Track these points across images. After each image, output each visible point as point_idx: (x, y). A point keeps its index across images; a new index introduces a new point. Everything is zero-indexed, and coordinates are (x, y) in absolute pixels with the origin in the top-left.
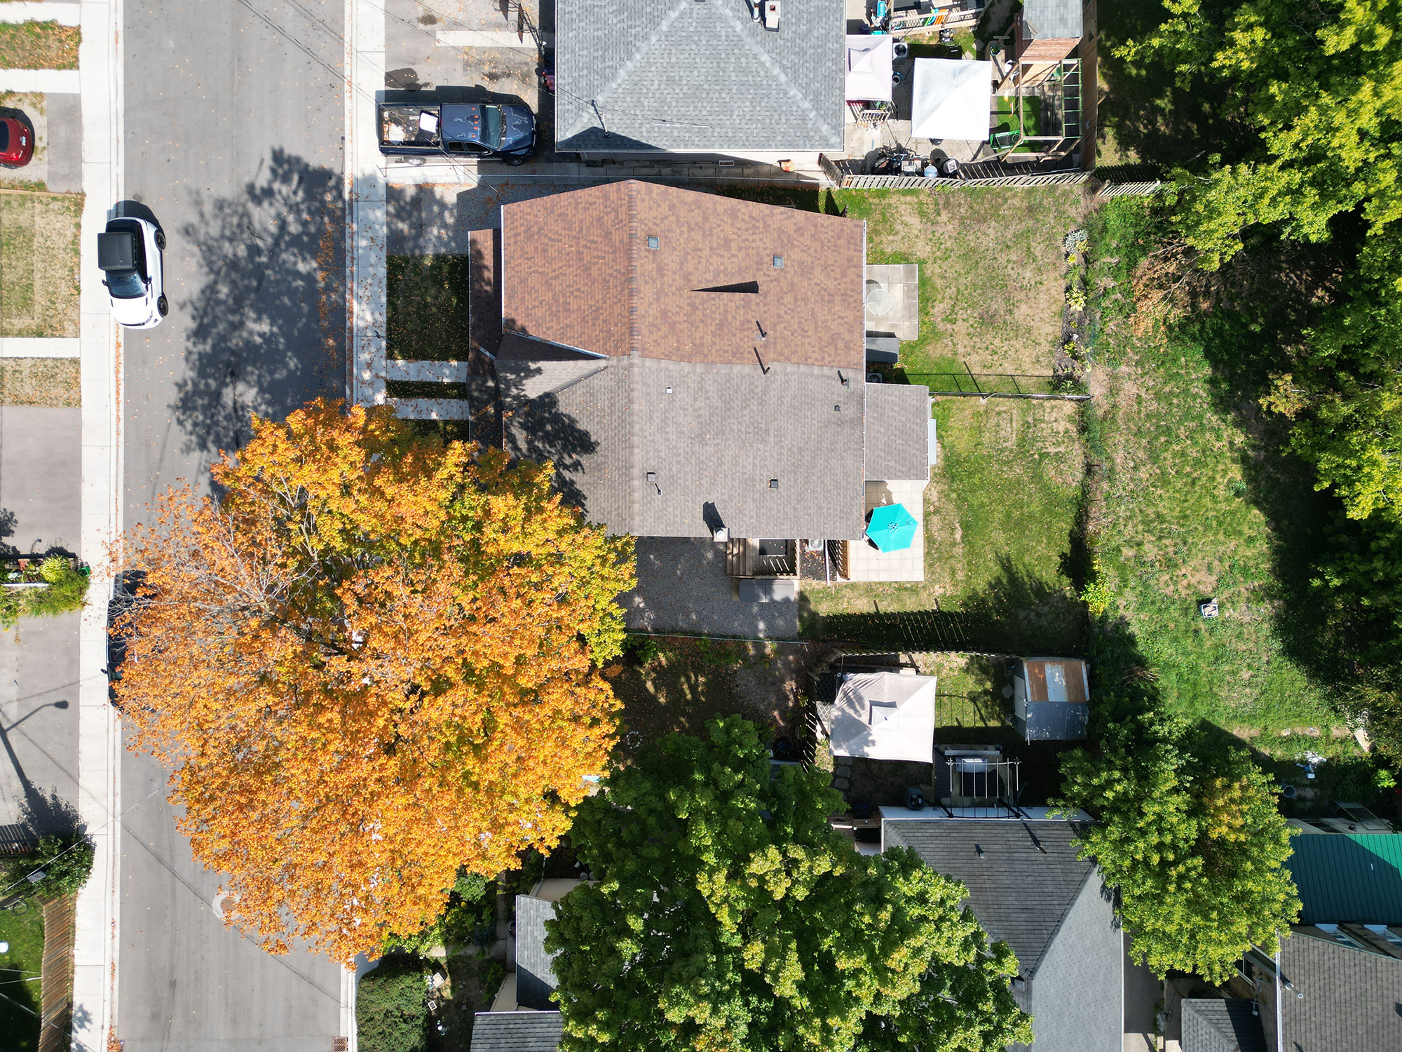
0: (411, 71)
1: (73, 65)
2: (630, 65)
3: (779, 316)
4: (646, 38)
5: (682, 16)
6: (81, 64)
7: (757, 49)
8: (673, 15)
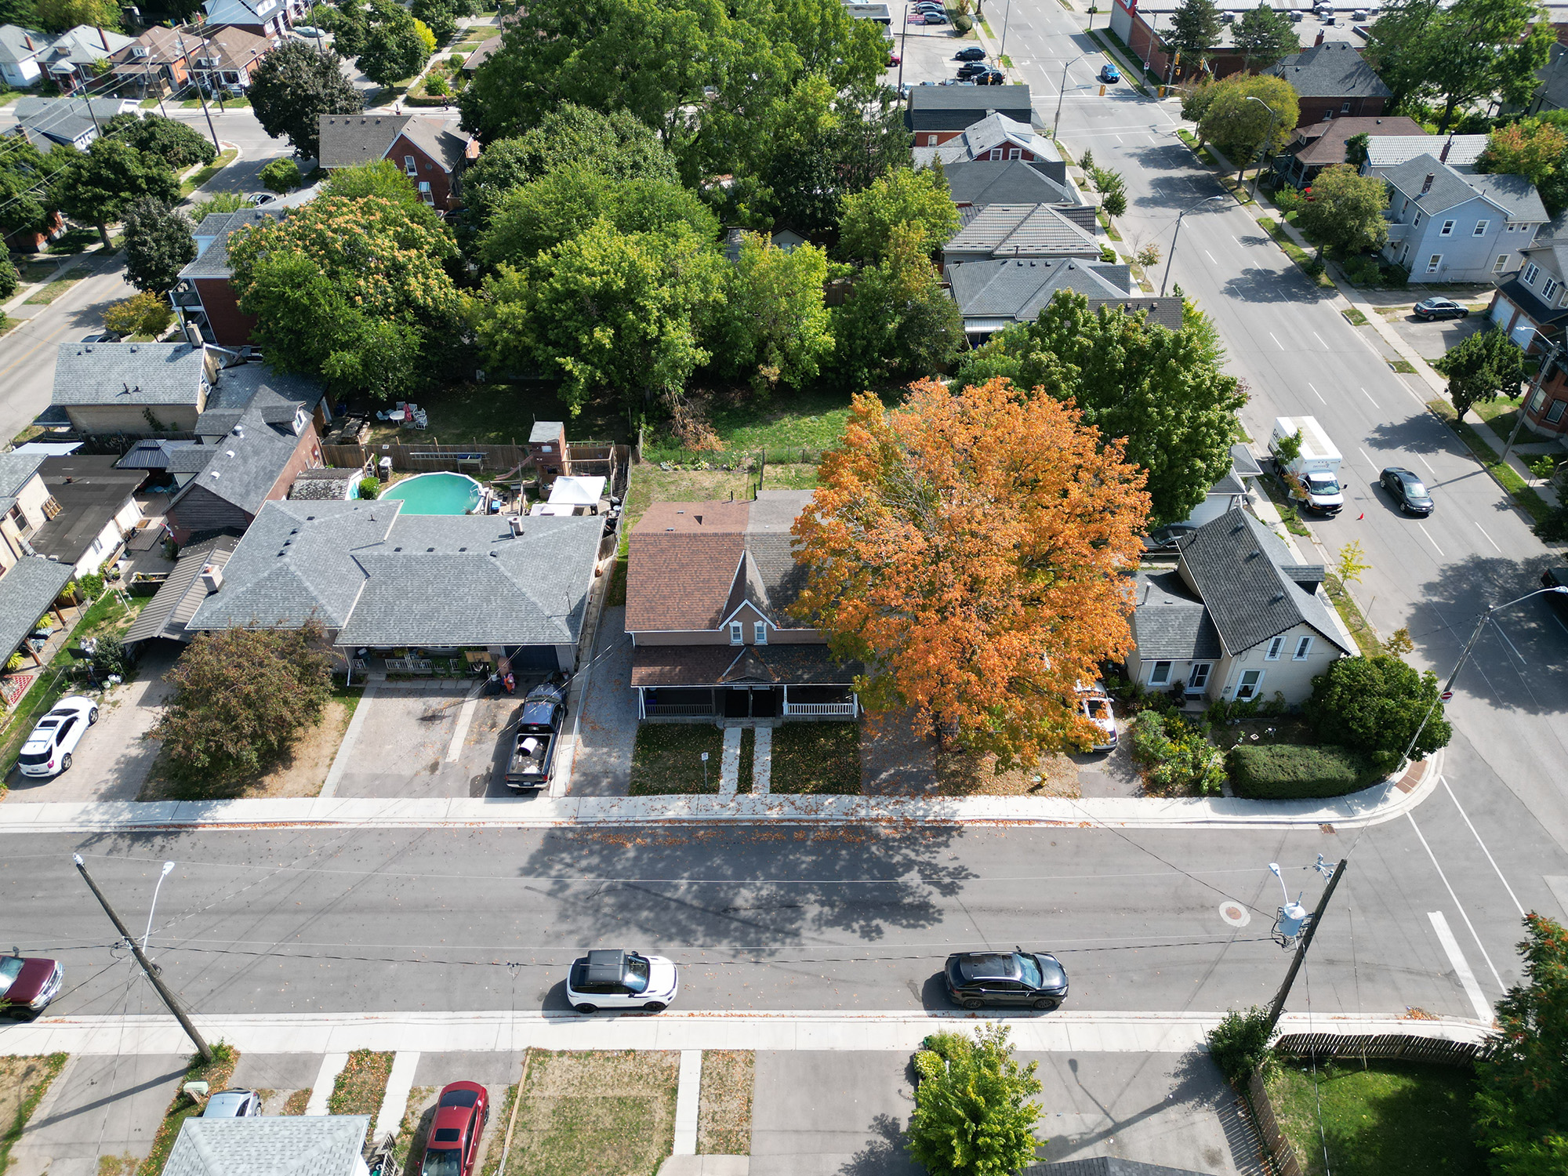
0: (474, 780)
1: (390, 1057)
6: (390, 1050)
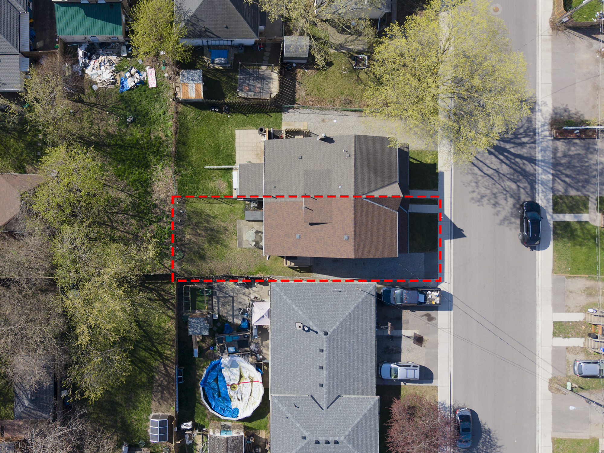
1: (555, 323)
2: (350, 311)
3: (298, 218)
4: (344, 320)
5: (332, 327)
6: (552, 324)
7: (303, 316)
8: (334, 327)
